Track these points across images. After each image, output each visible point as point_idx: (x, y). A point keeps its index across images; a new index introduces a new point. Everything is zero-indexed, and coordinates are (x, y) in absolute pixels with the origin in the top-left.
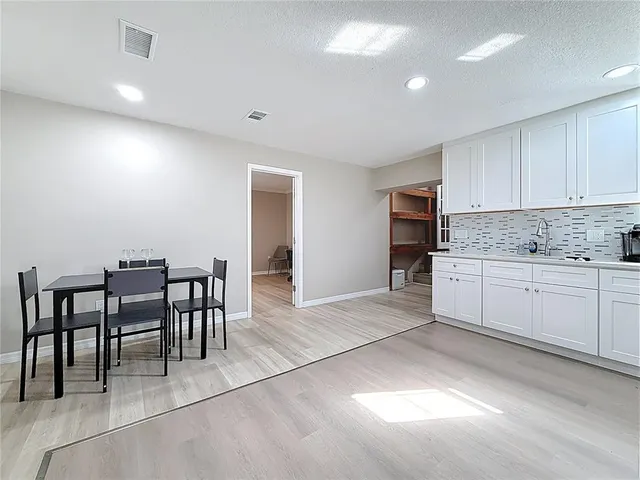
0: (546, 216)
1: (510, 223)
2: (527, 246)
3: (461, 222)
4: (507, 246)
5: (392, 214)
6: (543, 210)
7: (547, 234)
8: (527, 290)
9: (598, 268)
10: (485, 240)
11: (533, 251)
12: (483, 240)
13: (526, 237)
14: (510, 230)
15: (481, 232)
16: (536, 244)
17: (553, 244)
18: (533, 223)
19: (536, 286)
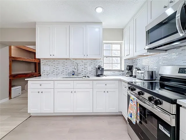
0: (77, 61)
1: (66, 64)
2: (71, 73)
3: (47, 63)
4: (65, 73)
5: (10, 57)
6: (76, 59)
7: (77, 68)
8: (72, 92)
9: (93, 80)
10: (57, 71)
11: (73, 75)
12: (56, 71)
13: (71, 70)
14: (66, 67)
15: (55, 67)
16: (74, 72)
17: (79, 72)
18: (73, 64)
19: (75, 90)
